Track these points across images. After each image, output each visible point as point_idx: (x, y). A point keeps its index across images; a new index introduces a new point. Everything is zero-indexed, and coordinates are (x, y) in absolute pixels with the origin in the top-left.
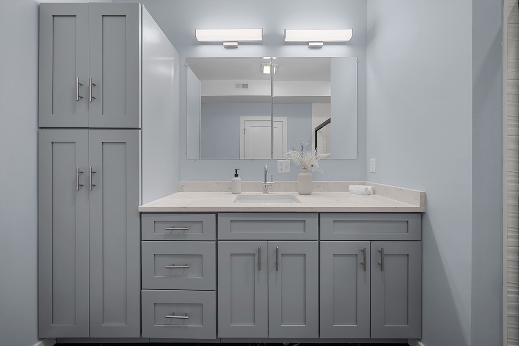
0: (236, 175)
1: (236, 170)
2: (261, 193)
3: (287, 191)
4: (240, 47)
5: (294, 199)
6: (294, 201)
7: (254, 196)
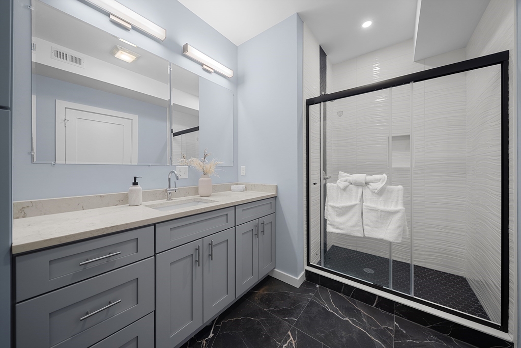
0: (135, 184)
1: (135, 178)
2: (164, 201)
3: (186, 196)
4: (132, 31)
5: (199, 202)
6: (199, 203)
7: (161, 204)
